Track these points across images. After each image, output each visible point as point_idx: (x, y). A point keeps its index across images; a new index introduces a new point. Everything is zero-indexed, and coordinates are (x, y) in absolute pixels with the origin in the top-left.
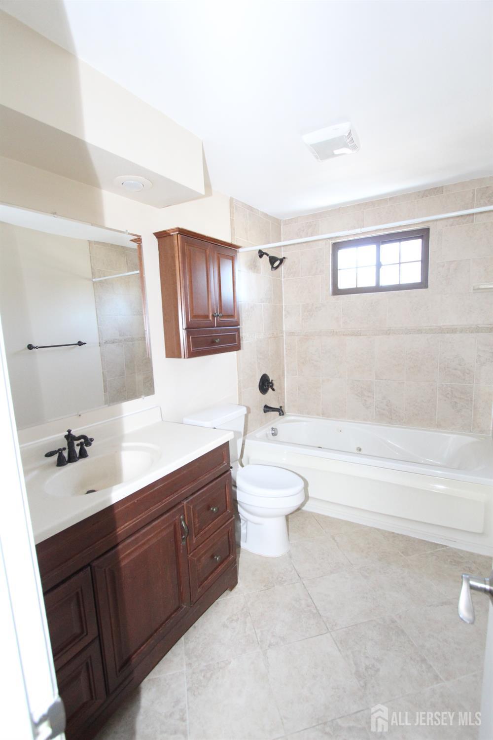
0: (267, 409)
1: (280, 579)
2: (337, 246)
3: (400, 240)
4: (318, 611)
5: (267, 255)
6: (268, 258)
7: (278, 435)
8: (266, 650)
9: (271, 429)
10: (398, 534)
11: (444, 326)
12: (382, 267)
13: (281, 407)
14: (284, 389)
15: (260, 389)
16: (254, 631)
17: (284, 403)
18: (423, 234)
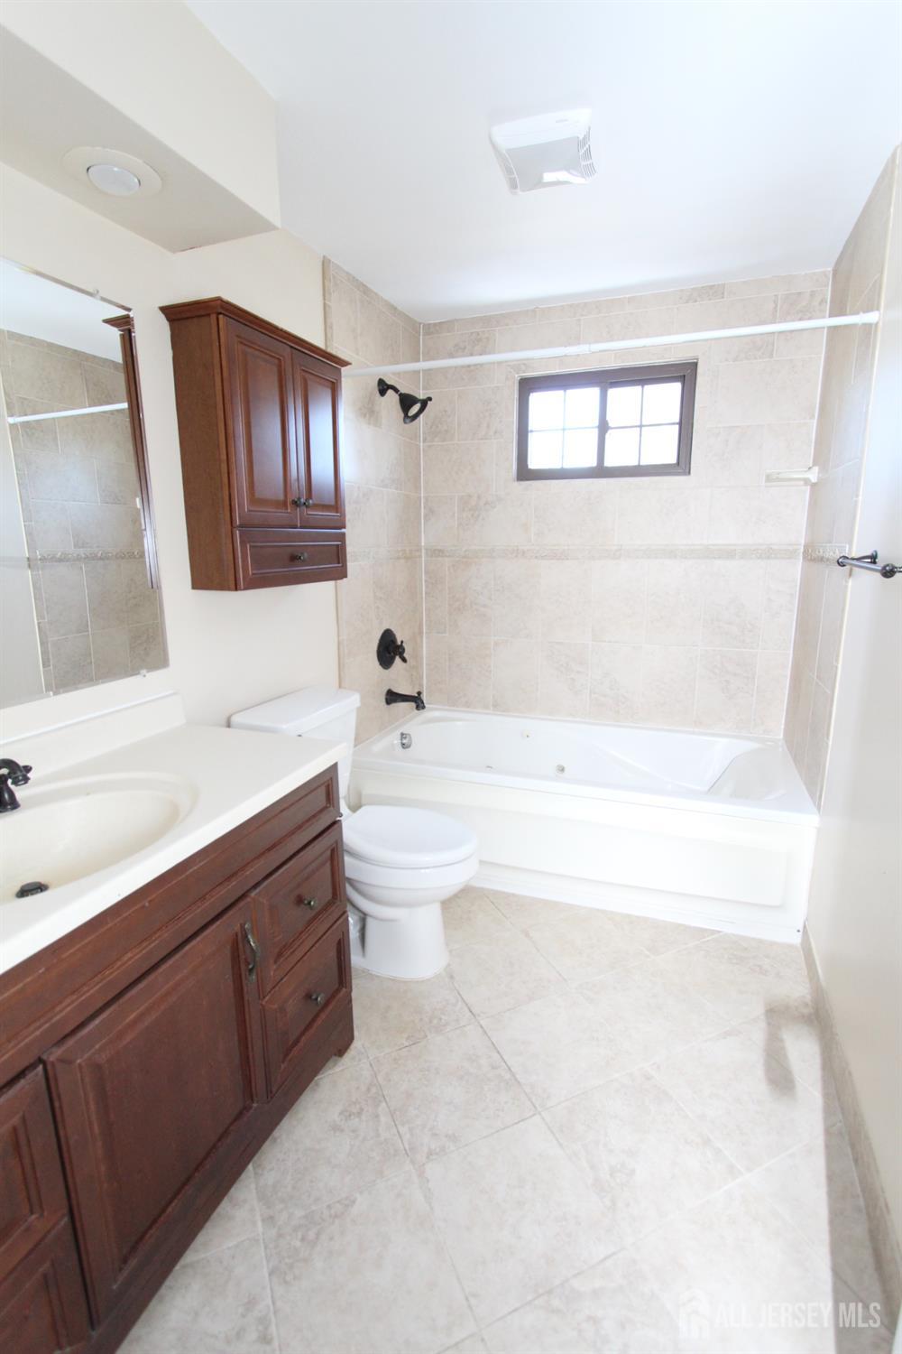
0: (392, 697)
1: (435, 1021)
2: (528, 385)
3: (643, 382)
4: (513, 1075)
5: (396, 390)
6: (396, 398)
7: (412, 747)
8: (424, 1164)
9: (399, 736)
10: (638, 917)
11: (714, 545)
12: (610, 431)
13: (419, 693)
14: (422, 658)
15: (379, 660)
16: (394, 1130)
17: (421, 685)
18: (685, 374)
